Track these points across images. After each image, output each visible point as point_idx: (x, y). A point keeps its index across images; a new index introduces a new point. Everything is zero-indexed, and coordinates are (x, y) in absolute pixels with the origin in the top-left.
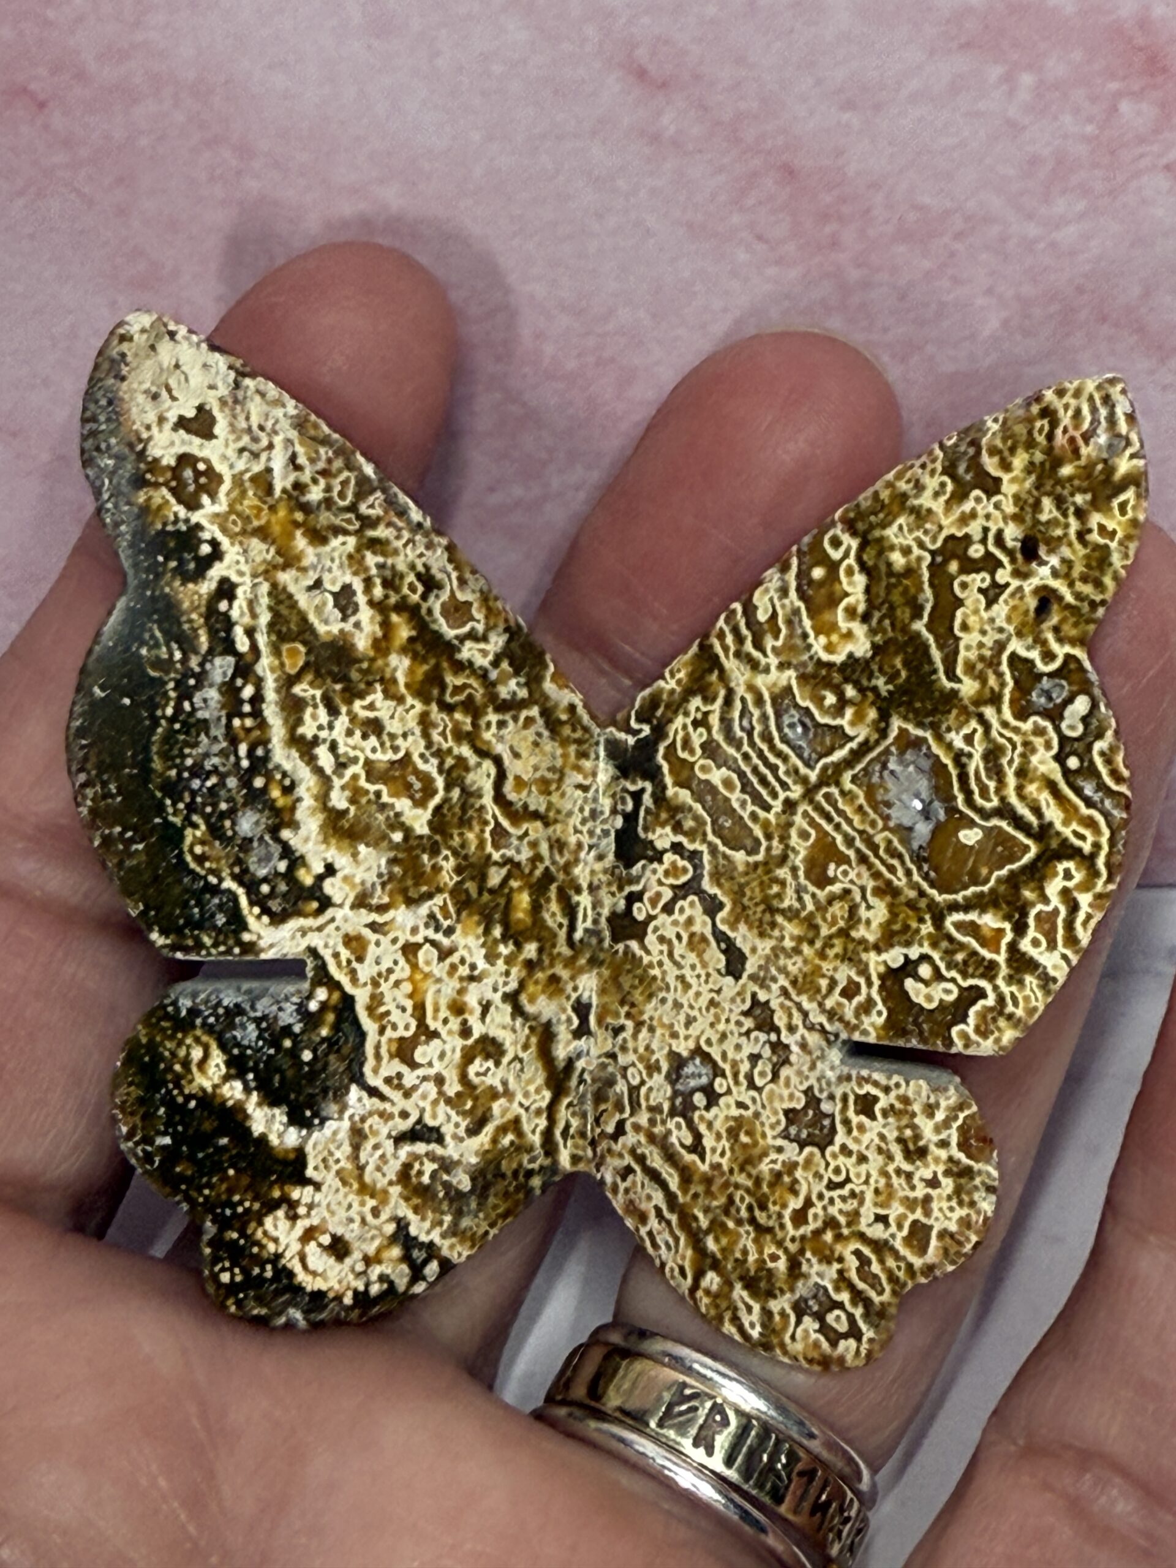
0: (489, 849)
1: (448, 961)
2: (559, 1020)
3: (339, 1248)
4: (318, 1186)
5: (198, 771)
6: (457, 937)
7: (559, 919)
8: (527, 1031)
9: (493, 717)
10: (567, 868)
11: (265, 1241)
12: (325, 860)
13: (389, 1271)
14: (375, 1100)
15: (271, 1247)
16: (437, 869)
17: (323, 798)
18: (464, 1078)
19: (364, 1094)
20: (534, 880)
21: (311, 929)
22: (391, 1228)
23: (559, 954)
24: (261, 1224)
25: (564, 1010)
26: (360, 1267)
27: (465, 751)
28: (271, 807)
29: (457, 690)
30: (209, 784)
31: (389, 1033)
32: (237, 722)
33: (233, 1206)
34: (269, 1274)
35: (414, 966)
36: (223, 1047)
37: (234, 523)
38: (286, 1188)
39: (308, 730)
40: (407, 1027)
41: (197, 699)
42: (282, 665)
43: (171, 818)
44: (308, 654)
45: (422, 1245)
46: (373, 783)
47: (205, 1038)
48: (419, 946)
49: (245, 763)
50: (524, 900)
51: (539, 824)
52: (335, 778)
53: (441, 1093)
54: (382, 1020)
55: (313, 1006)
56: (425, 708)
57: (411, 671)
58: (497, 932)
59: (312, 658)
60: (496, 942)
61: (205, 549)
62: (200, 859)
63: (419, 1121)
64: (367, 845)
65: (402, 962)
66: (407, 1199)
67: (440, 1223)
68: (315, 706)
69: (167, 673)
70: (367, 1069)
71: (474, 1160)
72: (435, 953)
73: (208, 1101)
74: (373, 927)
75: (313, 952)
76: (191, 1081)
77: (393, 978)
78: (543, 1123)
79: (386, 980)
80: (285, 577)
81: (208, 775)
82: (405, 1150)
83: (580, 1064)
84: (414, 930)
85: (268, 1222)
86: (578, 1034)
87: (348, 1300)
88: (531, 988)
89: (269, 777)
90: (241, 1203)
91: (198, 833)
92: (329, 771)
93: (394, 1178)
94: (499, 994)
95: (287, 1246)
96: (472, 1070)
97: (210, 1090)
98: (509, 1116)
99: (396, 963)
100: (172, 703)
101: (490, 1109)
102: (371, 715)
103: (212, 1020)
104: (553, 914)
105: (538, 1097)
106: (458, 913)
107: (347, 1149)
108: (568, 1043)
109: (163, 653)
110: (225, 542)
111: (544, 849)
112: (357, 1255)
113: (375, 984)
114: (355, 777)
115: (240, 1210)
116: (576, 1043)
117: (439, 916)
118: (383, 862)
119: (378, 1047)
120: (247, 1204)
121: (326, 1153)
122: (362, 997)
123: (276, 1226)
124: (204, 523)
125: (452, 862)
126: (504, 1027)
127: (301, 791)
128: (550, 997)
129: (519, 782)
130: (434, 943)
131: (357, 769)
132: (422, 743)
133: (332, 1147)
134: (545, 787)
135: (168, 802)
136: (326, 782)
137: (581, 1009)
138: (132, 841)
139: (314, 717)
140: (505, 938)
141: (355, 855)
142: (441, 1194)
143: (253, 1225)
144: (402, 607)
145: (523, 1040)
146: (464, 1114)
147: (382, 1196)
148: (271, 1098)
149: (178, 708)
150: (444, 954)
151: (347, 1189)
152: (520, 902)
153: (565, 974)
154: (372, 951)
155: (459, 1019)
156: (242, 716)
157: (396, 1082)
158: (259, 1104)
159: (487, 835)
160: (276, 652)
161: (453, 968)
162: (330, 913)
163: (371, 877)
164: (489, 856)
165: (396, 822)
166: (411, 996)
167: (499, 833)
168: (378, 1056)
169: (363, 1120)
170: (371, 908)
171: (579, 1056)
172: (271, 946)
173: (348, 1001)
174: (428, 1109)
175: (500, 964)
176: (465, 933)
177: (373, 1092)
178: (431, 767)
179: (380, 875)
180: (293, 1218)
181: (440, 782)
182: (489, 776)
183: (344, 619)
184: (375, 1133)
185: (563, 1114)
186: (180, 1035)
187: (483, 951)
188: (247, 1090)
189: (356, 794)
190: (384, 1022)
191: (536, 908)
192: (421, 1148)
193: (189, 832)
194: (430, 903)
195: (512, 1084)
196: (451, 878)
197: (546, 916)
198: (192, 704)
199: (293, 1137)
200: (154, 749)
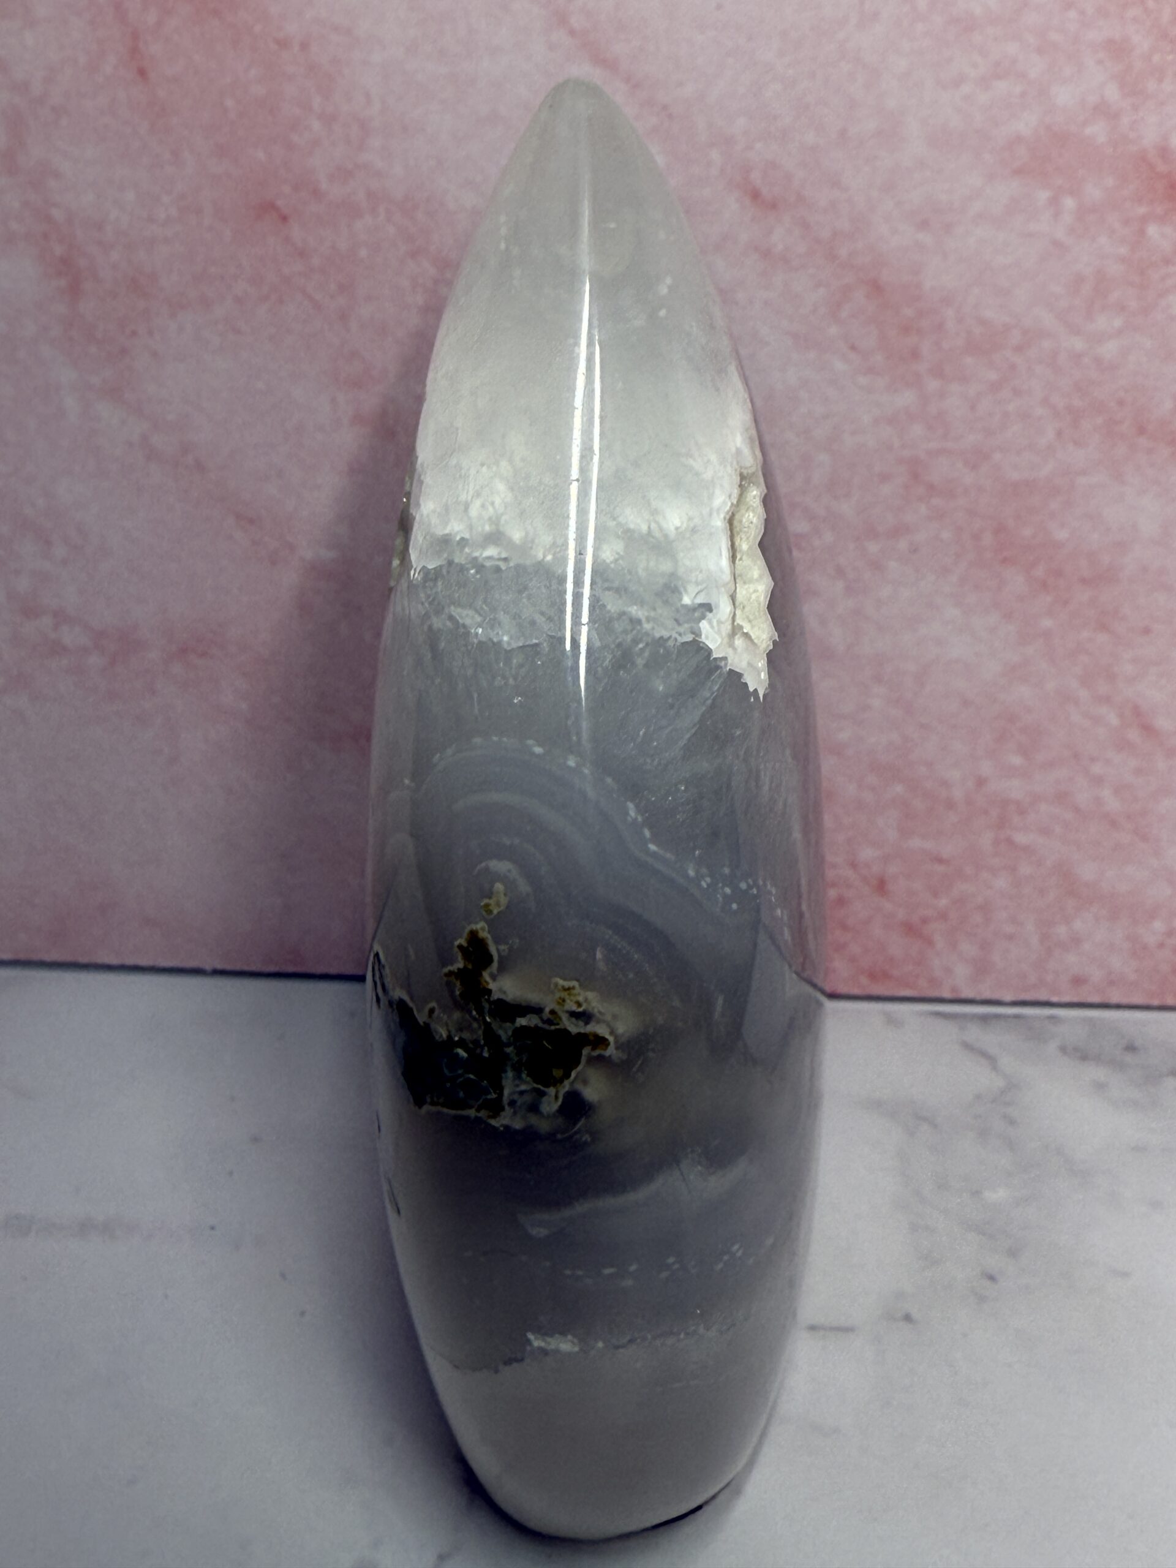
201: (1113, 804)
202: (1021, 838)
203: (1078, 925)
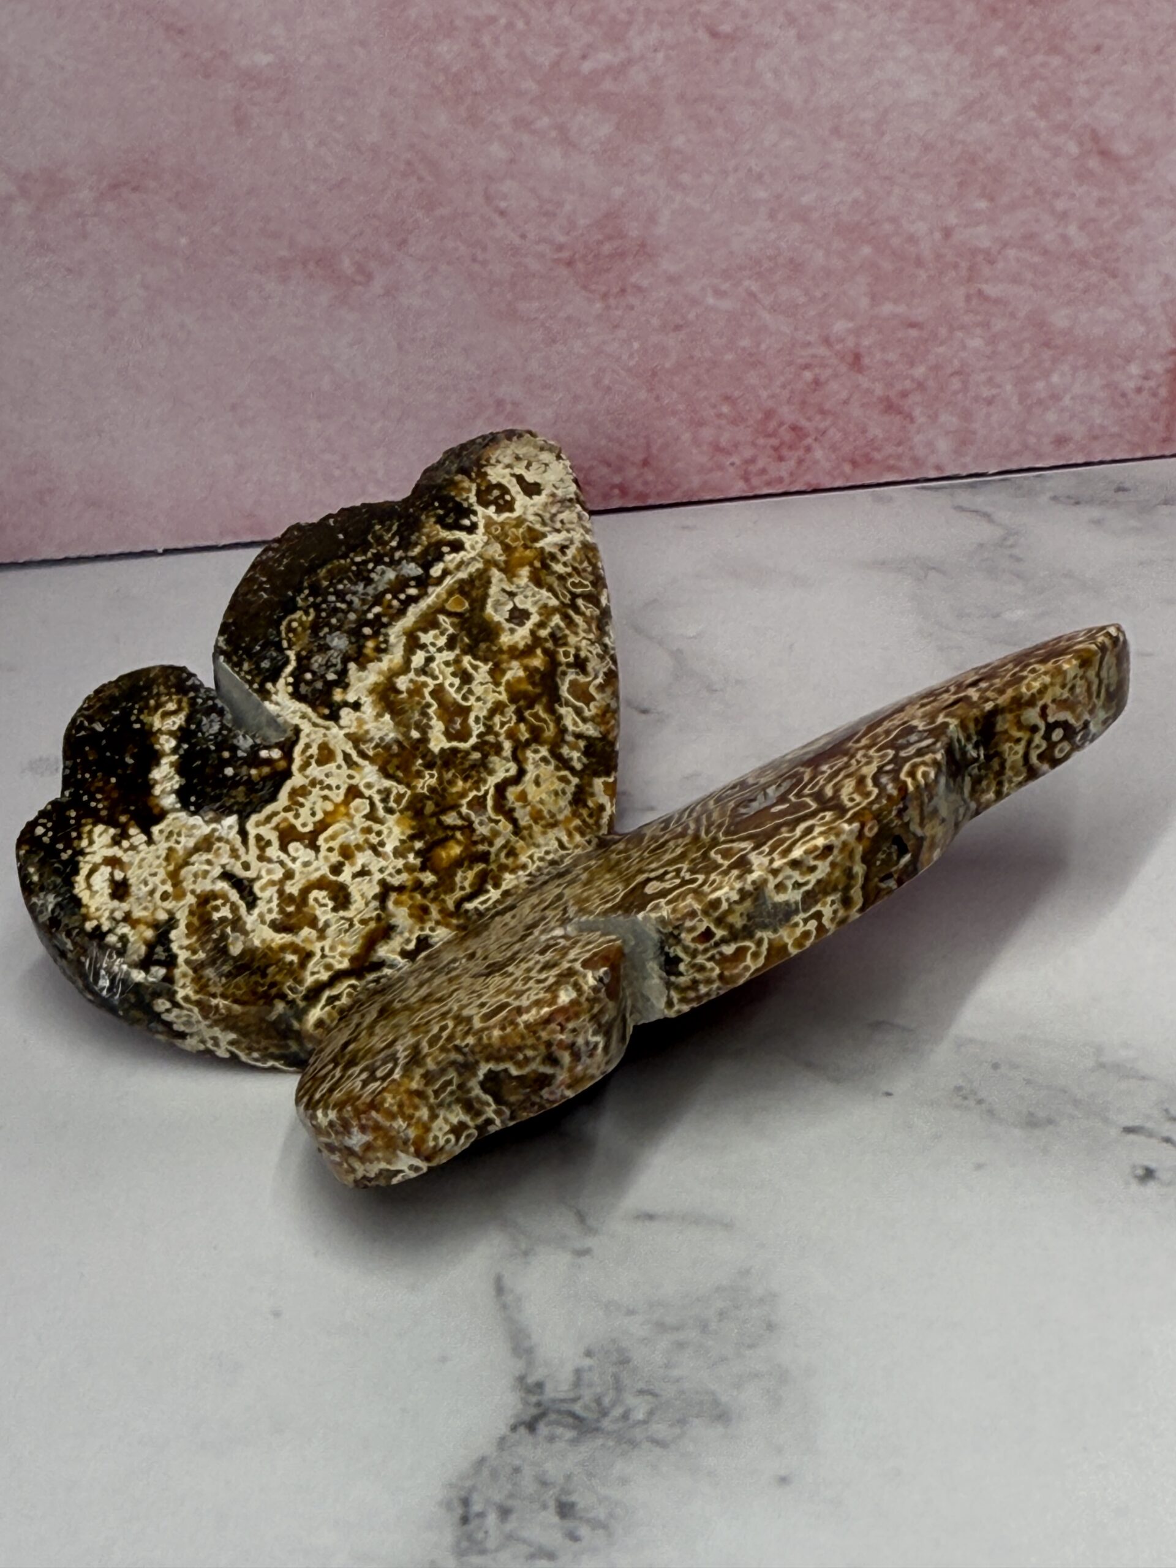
0: (464, 802)
1: (369, 823)
2: (401, 933)
3: (120, 890)
4: (150, 841)
5: (341, 596)
6: (391, 819)
7: (467, 884)
8: (374, 914)
9: (544, 751)
10: (503, 868)
11: (85, 836)
12: (359, 698)
13: (132, 939)
14: (239, 838)
15: (84, 843)
16: (419, 775)
17: (393, 674)
18: (305, 891)
19: (236, 828)
20: (474, 849)
21: (310, 720)
22: (162, 916)
23: (443, 901)
24: (95, 824)
25: (411, 932)
26: (119, 915)
27: (507, 745)
28: (361, 648)
29: (536, 716)
30: (339, 605)
31: (290, 815)
32: (389, 596)
33: (92, 798)
34: (65, 856)
35: (346, 802)
36: (189, 719)
37: (496, 530)
38: (132, 822)
39: (426, 638)
40: (304, 825)
41: (380, 568)
42: (446, 600)
43: (298, 599)
44: (467, 611)
45: (168, 950)
46: (433, 698)
47: (184, 705)
48: (360, 795)
49: (370, 616)
50: (456, 850)
51: (510, 827)
52: (412, 673)
53: (281, 882)
54: (294, 805)
55: (264, 754)
56: (506, 701)
57: (519, 680)
58: (418, 845)
59: (467, 615)
60: (412, 849)
61: (467, 522)
62: (290, 629)
63: (252, 881)
64: (392, 718)
65: (343, 791)
66: (191, 913)
67: (194, 952)
68: (442, 634)
69: (379, 545)
70: (254, 818)
71: (257, 943)
72: (367, 810)
73: (148, 735)
74: (347, 757)
75: (297, 731)
76: (149, 715)
77: (326, 792)
78: (325, 976)
79: (322, 789)
80: (496, 574)
81: (343, 601)
82: (222, 886)
83: (387, 971)
84: (369, 786)
85: (100, 828)
86: (404, 954)
87: (89, 926)
88: (404, 897)
89: (376, 634)
90: (98, 801)
91: (304, 618)
92: (413, 665)
93: (198, 891)
94: (381, 876)
95: (94, 853)
96: (315, 894)
97: (155, 729)
98: (309, 947)
99: (338, 787)
100: (364, 558)
101: (301, 928)
102: (470, 670)
103: (200, 701)
104: (465, 878)
105: (338, 957)
106: (407, 808)
107: (191, 843)
108: (393, 951)
109: (387, 537)
110: (481, 529)
111: (499, 842)
112: (125, 906)
113: (313, 783)
114: (425, 685)
115: (93, 804)
116: (399, 958)
117: (392, 798)
118: (392, 735)
119: (275, 814)
120: (100, 806)
121: (176, 831)
122: (297, 780)
123: (100, 835)
124: (480, 514)
125: (433, 782)
126: (363, 895)
127: (386, 658)
128: (411, 916)
129: (523, 797)
130: (372, 804)
131: (431, 683)
132: (485, 713)
133: (184, 831)
134: (537, 817)
135: (307, 592)
136: (406, 668)
137: (423, 943)
138: (265, 590)
139: (435, 637)
140: (418, 853)
141: (379, 715)
142: (214, 936)
143: (90, 820)
144: (550, 655)
145: (367, 916)
146: (282, 911)
147: (180, 895)
148: (181, 768)
149: (365, 563)
150: (371, 816)
151: (164, 864)
152: (452, 848)
153: (435, 914)
154: (331, 767)
155: (340, 859)
156: (395, 597)
157: (263, 843)
158: (172, 764)
159: (472, 794)
160: (450, 593)
161: (368, 830)
162: (331, 723)
163: (376, 735)
164: (461, 806)
165: (424, 729)
166: (326, 813)
167: (479, 804)
168: (268, 819)
169: (220, 839)
170: (356, 746)
171: (391, 966)
172: (277, 704)
173: (287, 774)
174: (263, 881)
175: (400, 863)
176: (398, 822)
177: (243, 833)
178: (477, 729)
179: (382, 739)
180: (116, 842)
181: (473, 740)
182: (507, 771)
183: (508, 620)
184: (217, 854)
185: (343, 987)
186: (173, 690)
187: (398, 844)
188: (175, 751)
189: (416, 690)
190: (294, 807)
191: (458, 863)
192: (234, 895)
193: (299, 614)
194: (395, 784)
195: (331, 931)
196: (423, 788)
197: (460, 874)
198: (374, 568)
199: (169, 801)
200: (329, 566)
201: (1081, 242)
202: (991, 290)
203: (1055, 378)
